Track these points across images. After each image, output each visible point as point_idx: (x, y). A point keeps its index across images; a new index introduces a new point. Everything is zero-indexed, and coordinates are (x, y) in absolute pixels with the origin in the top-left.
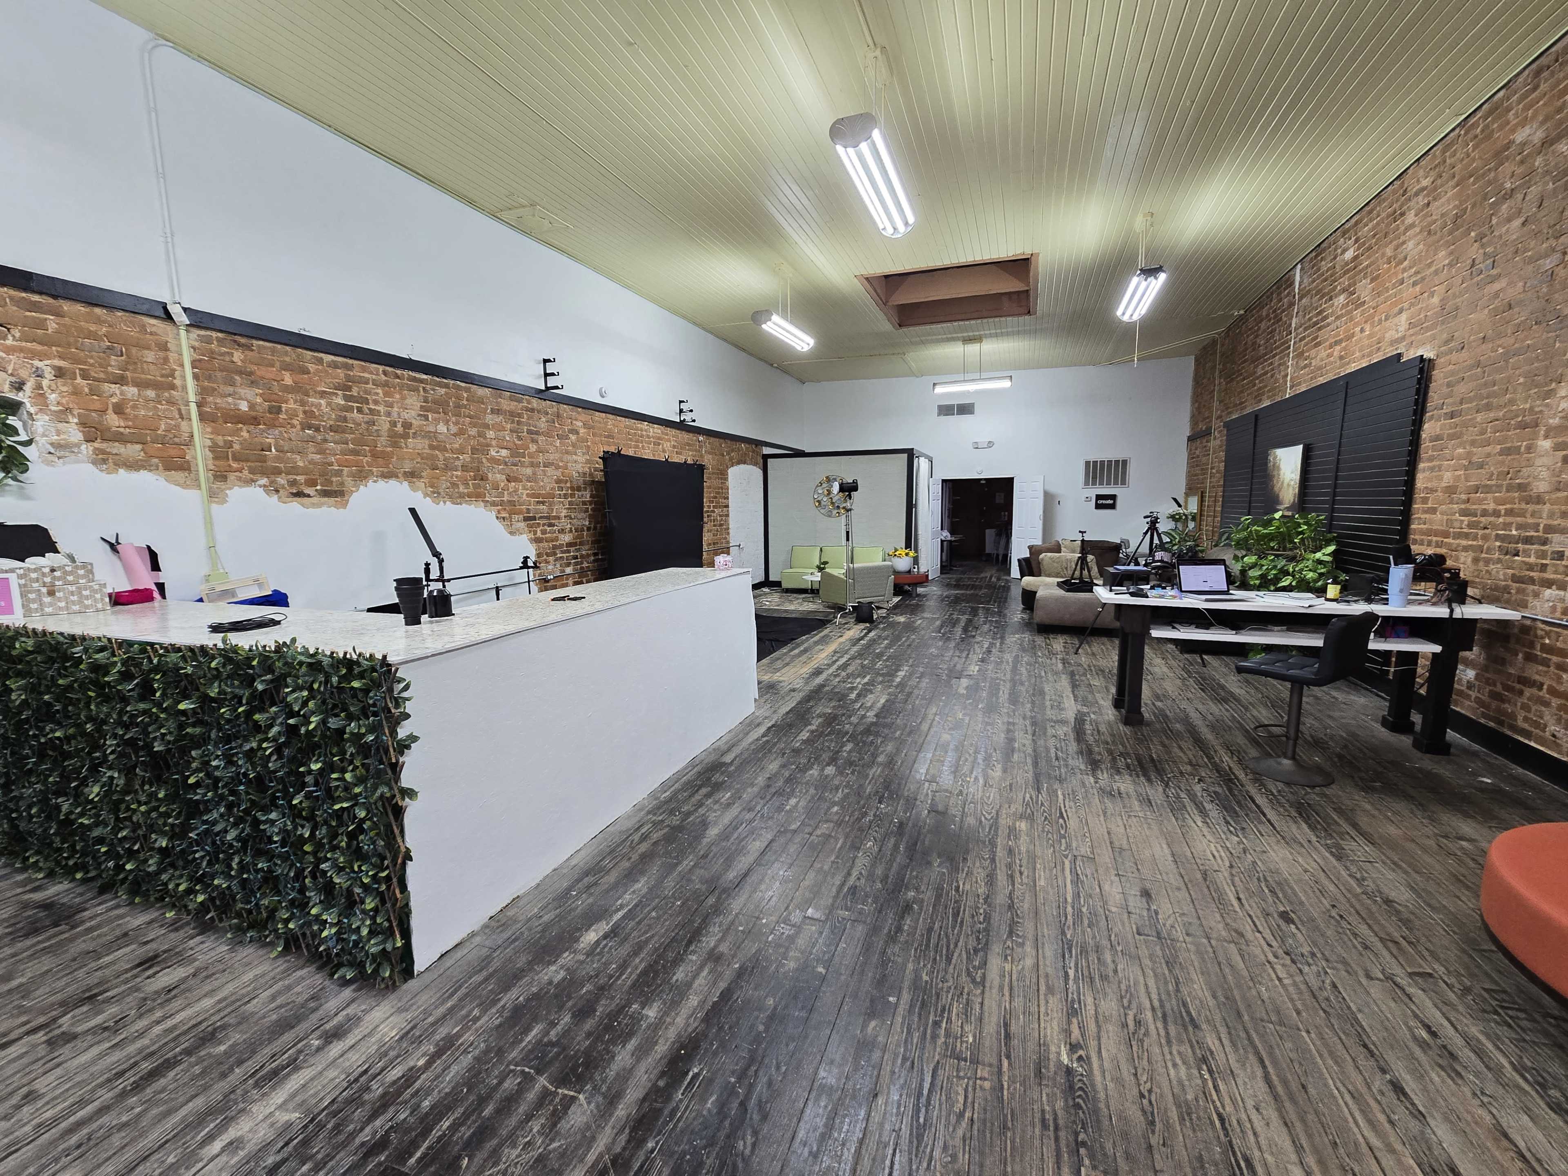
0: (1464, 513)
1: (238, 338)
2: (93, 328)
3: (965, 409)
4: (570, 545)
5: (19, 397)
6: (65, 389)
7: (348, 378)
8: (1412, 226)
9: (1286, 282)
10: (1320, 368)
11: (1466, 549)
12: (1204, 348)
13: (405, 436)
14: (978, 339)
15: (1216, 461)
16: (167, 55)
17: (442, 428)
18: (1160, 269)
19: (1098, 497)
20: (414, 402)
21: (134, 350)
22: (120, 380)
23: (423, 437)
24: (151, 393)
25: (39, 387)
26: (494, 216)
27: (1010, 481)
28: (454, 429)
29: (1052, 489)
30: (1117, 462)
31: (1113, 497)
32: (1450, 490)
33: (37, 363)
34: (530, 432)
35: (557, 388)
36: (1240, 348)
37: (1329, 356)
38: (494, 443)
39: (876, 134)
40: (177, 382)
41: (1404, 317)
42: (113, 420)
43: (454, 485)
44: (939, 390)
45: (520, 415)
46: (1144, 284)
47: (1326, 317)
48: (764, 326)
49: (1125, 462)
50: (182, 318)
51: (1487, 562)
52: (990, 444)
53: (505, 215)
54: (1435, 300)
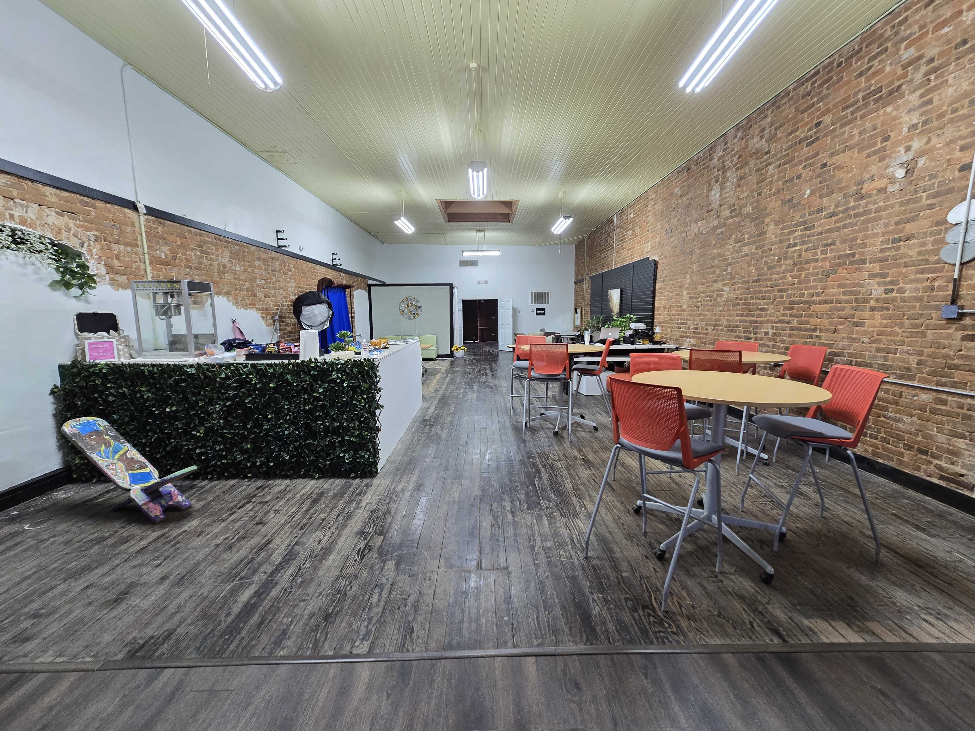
0: (668, 315)
1: (160, 220)
2: (107, 215)
3: (473, 263)
4: (291, 333)
5: (83, 250)
6: (98, 246)
7: (202, 241)
8: (650, 211)
9: (611, 221)
10: (624, 258)
11: (669, 327)
12: (580, 242)
13: (224, 272)
14: (483, 231)
15: (587, 293)
16: (129, 72)
17: (238, 268)
18: (570, 217)
19: (537, 310)
20: (227, 253)
21: (123, 226)
22: (117, 242)
23: (231, 273)
24: (129, 249)
25: (89, 246)
26: (257, 153)
27: (496, 301)
28: (242, 269)
29: (515, 306)
30: (545, 293)
31: (544, 310)
32: (664, 307)
33: (88, 233)
34: (272, 270)
35: (285, 246)
36: (595, 245)
37: (627, 254)
38: (258, 276)
39: (485, 170)
40: (139, 243)
41: (649, 243)
42: (116, 263)
43: (244, 299)
44: (465, 254)
45: (268, 261)
46: (564, 221)
47: (625, 238)
48: (396, 222)
49: (548, 293)
50: (143, 210)
51: (674, 331)
52: (486, 282)
53: (263, 155)
54: (657, 240)
